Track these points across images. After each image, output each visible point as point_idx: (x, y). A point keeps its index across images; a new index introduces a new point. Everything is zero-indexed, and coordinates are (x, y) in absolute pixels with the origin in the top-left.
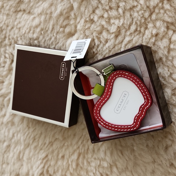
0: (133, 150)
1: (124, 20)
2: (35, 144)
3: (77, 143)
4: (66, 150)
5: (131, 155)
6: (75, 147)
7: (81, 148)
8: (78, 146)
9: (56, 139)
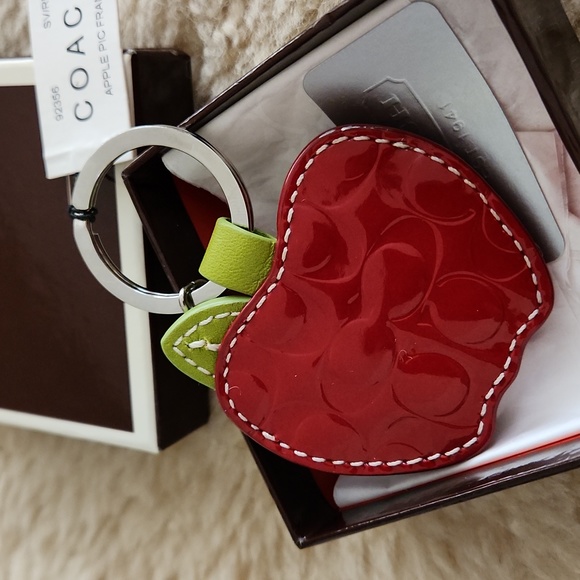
0: (509, 536)
3: (224, 514)
4: (177, 551)
5: (500, 561)
6: (217, 539)
7: (243, 537)
8: (229, 532)
9: (130, 502)
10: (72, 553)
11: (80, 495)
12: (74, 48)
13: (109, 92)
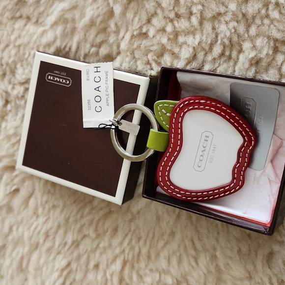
1: (202, 35)
2: (48, 244)
3: (121, 243)
4: (101, 254)
5: (212, 264)
6: (117, 251)
7: (127, 252)
8: (122, 250)
9: (85, 236)
10: (59, 253)
11: (66, 233)
12: (97, 89)
13: (108, 105)
